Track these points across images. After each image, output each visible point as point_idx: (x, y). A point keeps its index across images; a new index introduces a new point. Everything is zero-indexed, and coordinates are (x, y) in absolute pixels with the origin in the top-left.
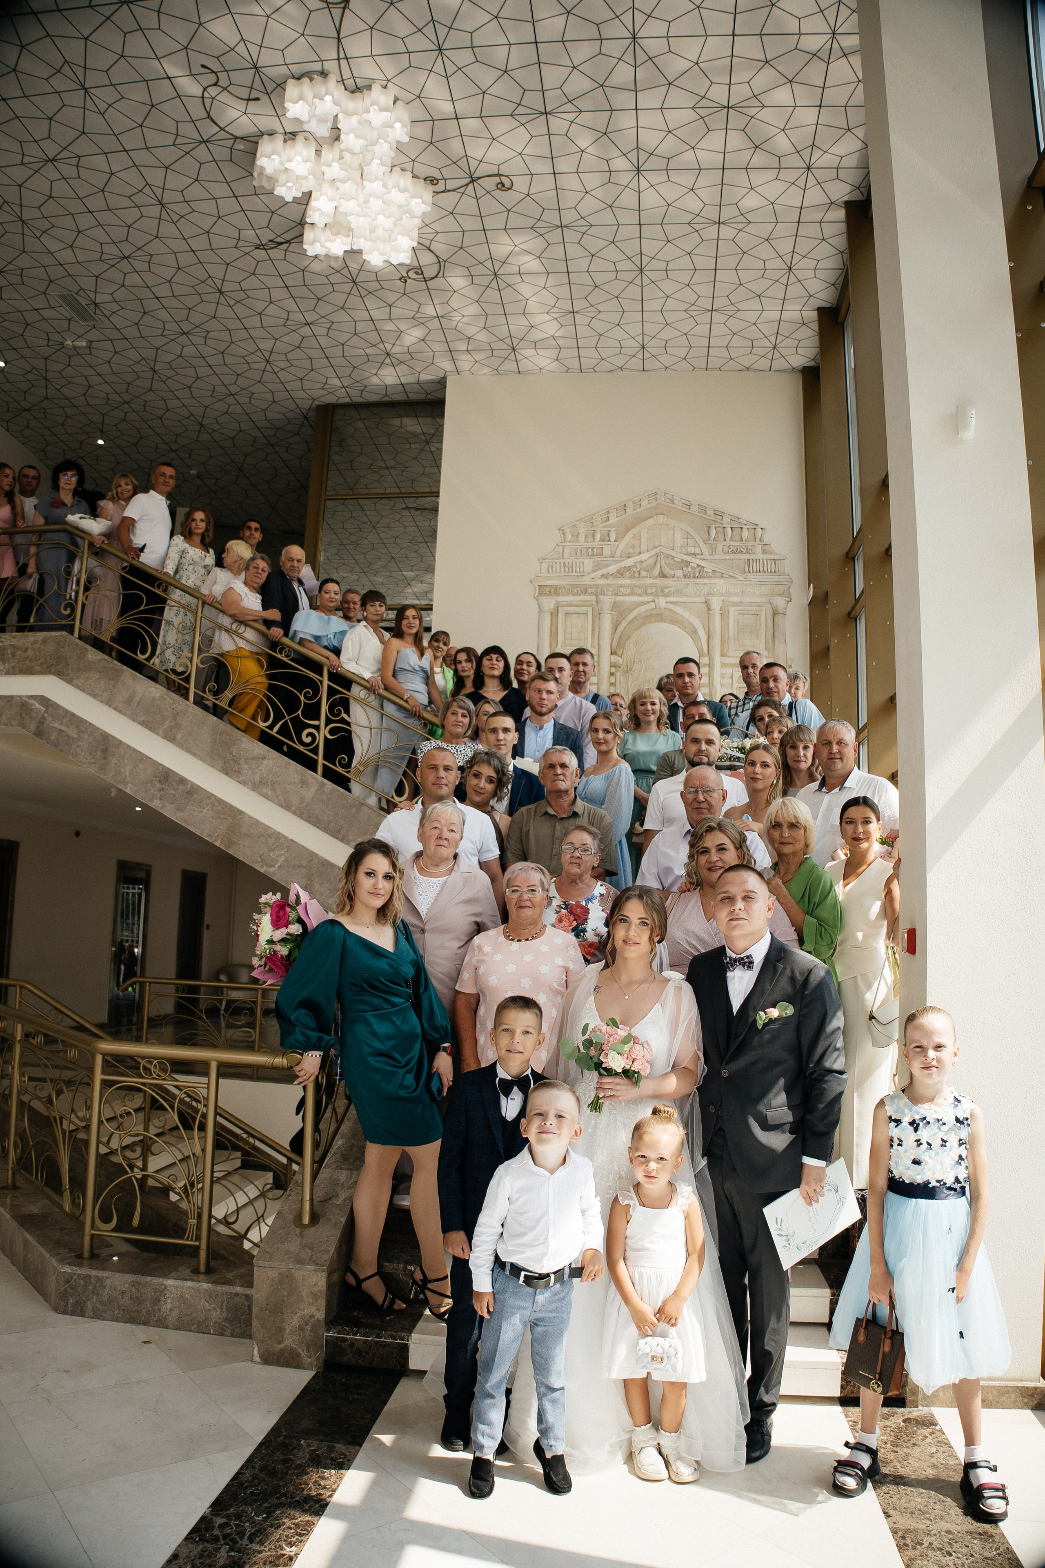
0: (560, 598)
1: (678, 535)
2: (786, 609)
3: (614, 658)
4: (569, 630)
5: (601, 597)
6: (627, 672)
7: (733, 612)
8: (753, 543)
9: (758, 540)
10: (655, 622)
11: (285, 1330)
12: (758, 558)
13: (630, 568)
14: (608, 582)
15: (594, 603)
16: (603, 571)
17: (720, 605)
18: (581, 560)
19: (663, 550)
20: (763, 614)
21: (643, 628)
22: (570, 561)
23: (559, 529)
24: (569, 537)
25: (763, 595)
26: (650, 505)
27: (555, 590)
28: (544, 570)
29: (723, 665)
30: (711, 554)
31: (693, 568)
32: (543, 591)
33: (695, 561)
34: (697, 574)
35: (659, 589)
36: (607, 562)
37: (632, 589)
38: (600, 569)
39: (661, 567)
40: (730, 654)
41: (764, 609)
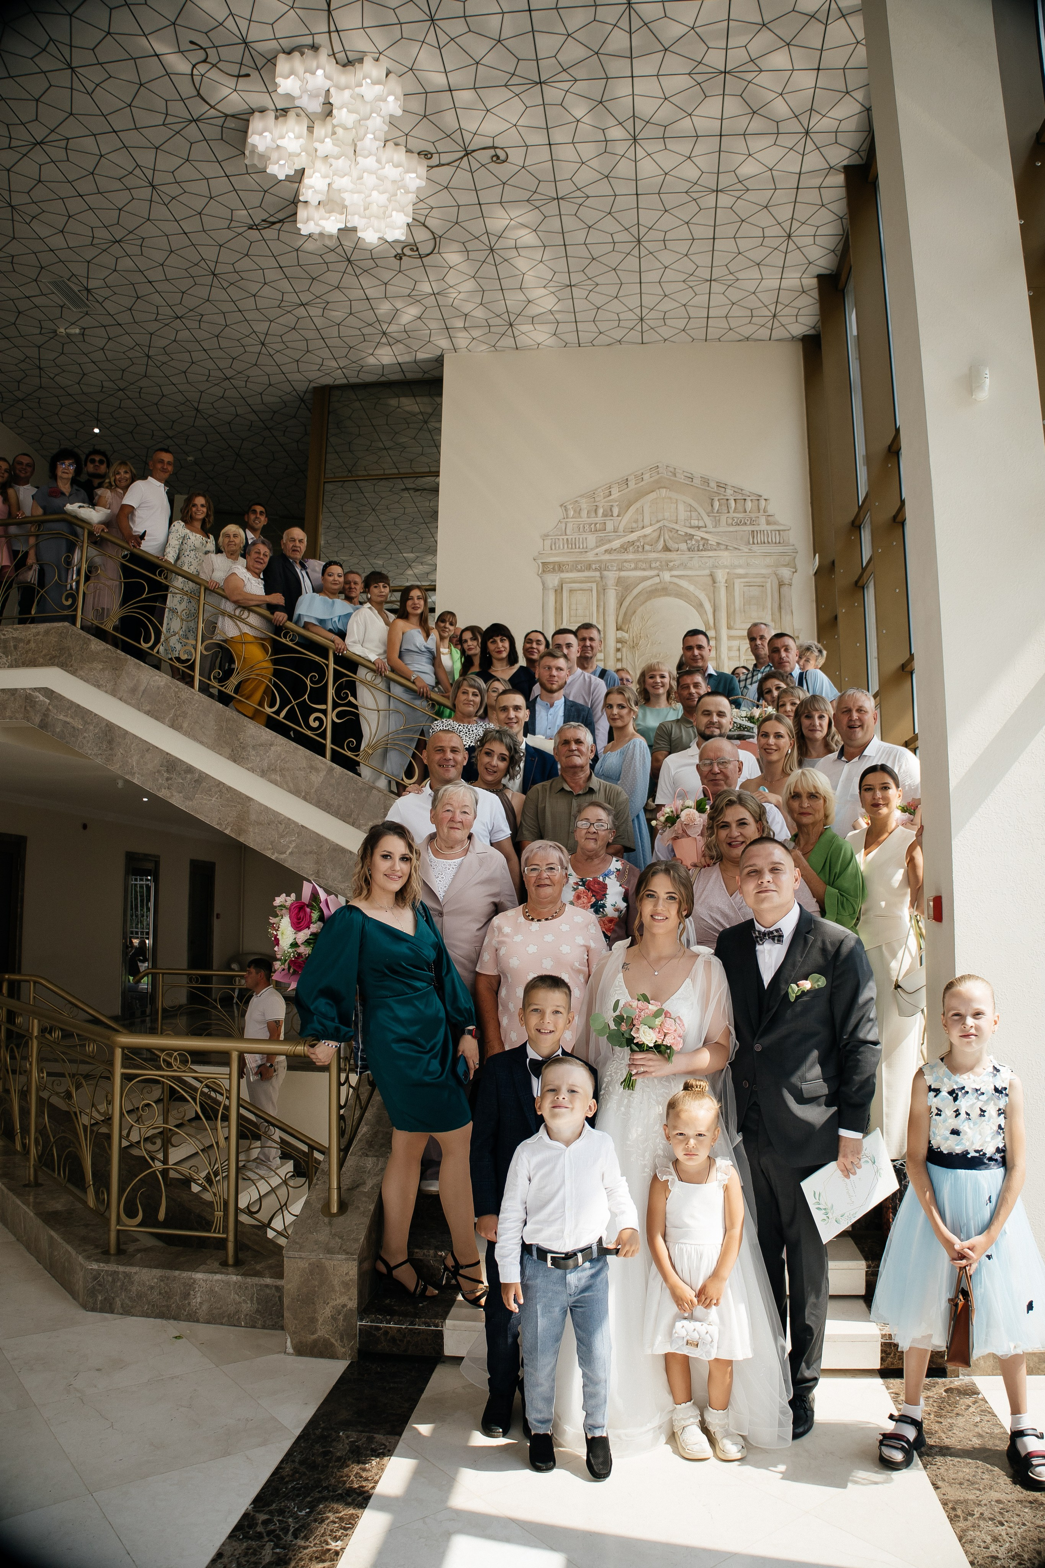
0: (564, 575)
1: (681, 507)
2: (791, 579)
3: (620, 634)
4: (574, 607)
5: (605, 573)
6: (634, 647)
7: (738, 585)
8: (757, 515)
9: (762, 511)
10: (660, 596)
11: (317, 1320)
12: (762, 529)
13: (633, 543)
14: (612, 557)
15: (599, 579)
16: (607, 547)
17: (726, 577)
18: (584, 536)
19: (667, 523)
20: (768, 585)
21: (648, 603)
22: (573, 537)
23: (561, 506)
24: (571, 513)
25: (768, 566)
26: (652, 479)
27: (559, 567)
28: (547, 547)
29: (730, 638)
30: (715, 527)
31: (697, 541)
32: (547, 568)
33: (699, 534)
34: (701, 547)
35: (664, 563)
36: (611, 538)
37: (636, 564)
38: (603, 544)
39: (664, 541)
40: (737, 626)
41: (769, 580)
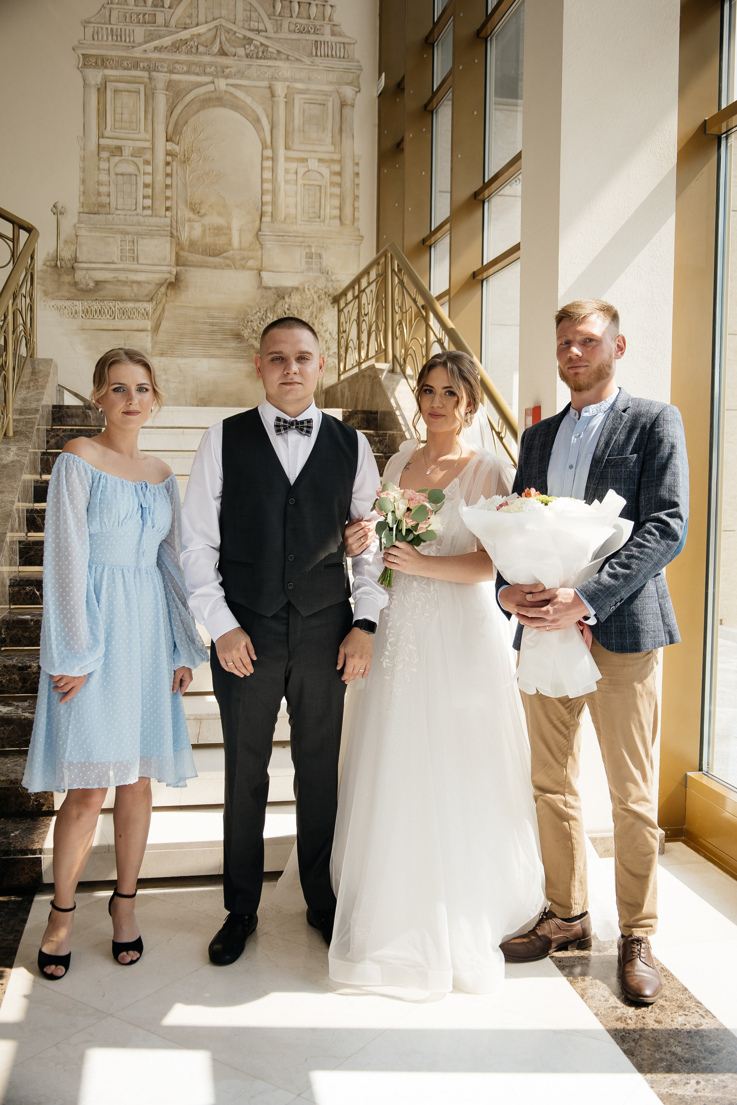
0: (109, 72)
1: (240, 6)
2: (354, 100)
3: (170, 146)
4: (118, 110)
5: (154, 74)
6: (186, 161)
7: (298, 100)
8: (322, 23)
9: (327, 19)
10: (214, 106)
12: (326, 40)
13: (186, 42)
14: (163, 56)
15: (147, 80)
16: (156, 43)
17: (285, 92)
18: (131, 28)
19: (224, 22)
20: (330, 104)
21: (202, 113)
22: (119, 27)
25: (331, 83)
27: (102, 62)
28: (89, 36)
29: (287, 159)
30: (276, 32)
31: (256, 47)
32: (88, 61)
33: (259, 39)
34: (260, 54)
35: (219, 69)
36: (161, 33)
37: (189, 67)
38: (153, 40)
39: (220, 43)
40: (296, 146)
41: (331, 99)
